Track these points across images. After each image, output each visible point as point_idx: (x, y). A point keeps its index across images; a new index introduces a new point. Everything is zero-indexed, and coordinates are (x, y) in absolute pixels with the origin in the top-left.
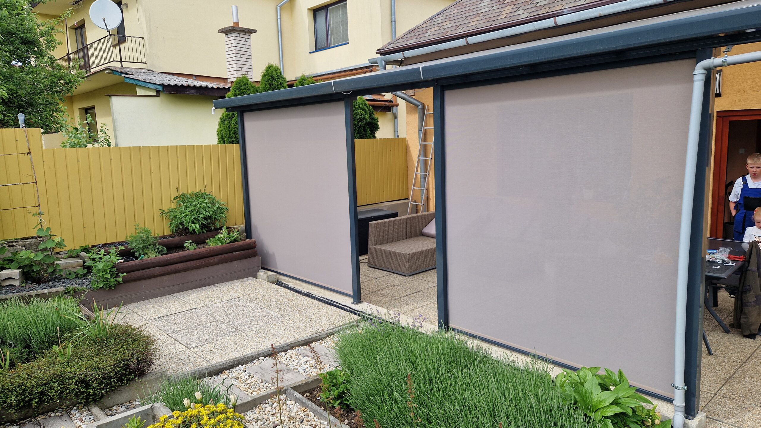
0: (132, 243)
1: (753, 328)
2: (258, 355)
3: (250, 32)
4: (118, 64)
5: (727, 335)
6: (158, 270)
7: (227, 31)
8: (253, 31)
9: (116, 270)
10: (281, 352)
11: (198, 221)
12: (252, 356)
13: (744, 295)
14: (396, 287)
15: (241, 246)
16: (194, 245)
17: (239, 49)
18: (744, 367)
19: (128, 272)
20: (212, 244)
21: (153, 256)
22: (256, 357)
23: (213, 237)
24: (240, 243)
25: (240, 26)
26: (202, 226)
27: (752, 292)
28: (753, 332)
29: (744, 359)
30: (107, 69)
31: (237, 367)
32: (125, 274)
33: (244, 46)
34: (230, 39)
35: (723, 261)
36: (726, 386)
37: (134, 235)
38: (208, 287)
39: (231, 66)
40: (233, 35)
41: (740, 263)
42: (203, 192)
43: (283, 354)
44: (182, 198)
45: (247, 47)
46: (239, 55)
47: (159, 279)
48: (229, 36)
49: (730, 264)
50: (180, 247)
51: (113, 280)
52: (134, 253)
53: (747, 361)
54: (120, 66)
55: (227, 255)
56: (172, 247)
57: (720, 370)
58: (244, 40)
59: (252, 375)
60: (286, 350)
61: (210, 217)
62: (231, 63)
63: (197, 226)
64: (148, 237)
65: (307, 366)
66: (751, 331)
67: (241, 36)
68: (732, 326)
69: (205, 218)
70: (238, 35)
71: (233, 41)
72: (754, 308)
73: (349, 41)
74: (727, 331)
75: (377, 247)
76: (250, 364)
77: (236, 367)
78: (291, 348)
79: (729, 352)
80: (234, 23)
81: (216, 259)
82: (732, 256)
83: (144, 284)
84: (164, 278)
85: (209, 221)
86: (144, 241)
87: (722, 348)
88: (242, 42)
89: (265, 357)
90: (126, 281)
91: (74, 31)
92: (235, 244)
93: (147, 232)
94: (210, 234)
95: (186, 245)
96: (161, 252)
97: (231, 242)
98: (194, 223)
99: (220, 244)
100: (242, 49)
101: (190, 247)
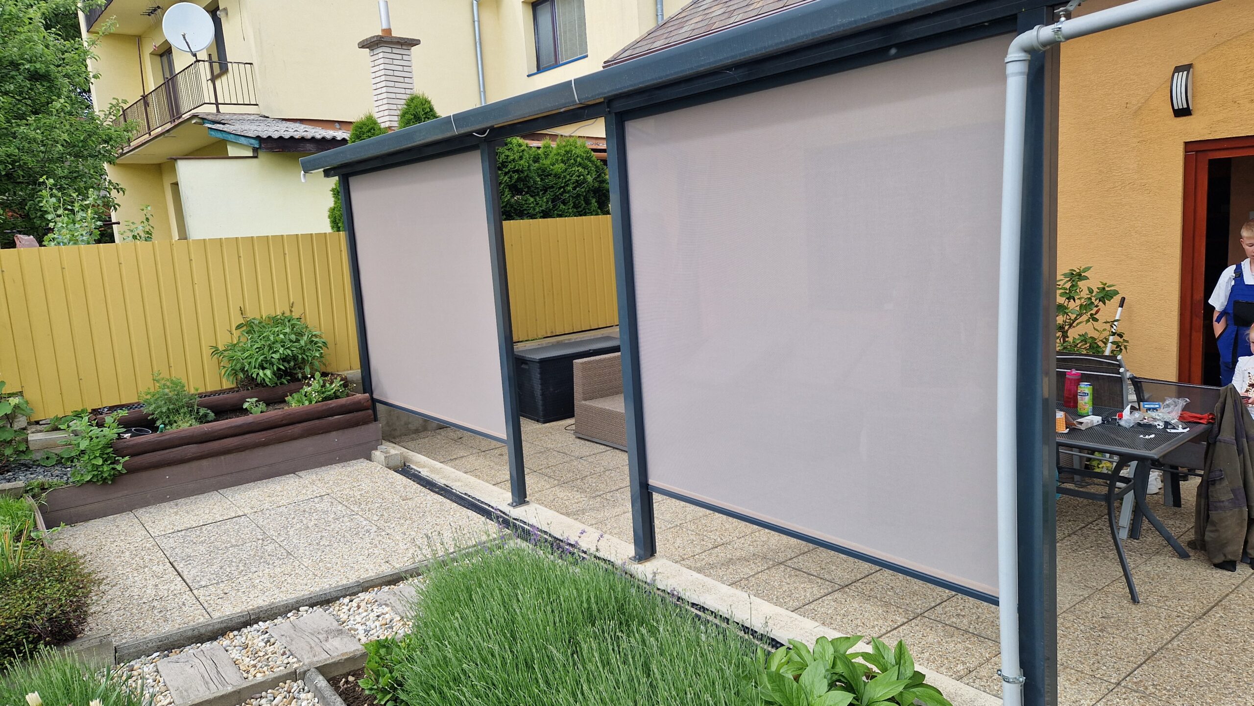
0: (150, 404)
1: (1230, 549)
2: (297, 602)
3: (410, 43)
4: (212, 109)
5: (1184, 563)
6: (193, 449)
7: (371, 44)
8: (414, 43)
9: (114, 449)
10: (344, 596)
11: (272, 364)
12: (286, 606)
13: (1211, 489)
14: (607, 473)
15: (342, 406)
16: (262, 406)
17: (391, 73)
18: (1195, 629)
19: (132, 455)
20: (295, 404)
21: (185, 425)
22: (295, 607)
23: (297, 391)
24: (343, 401)
25: (394, 34)
26: (279, 374)
27: (1226, 483)
28: (1230, 557)
29: (1199, 611)
30: (194, 116)
31: (255, 626)
32: (127, 458)
33: (400, 68)
34: (376, 57)
35: (1167, 424)
36: (1145, 667)
37: (152, 390)
38: (283, 478)
39: (380, 103)
40: (380, 50)
41: (1200, 428)
42: (288, 314)
43: (346, 600)
44: (249, 327)
45: (406, 69)
46: (392, 84)
47: (195, 465)
48: (376, 52)
49: (1180, 430)
50: (238, 409)
51: (105, 468)
52: (154, 421)
53: (1204, 615)
54: (215, 111)
55: (317, 422)
56: (223, 410)
57: (1146, 633)
58: (399, 57)
59: (272, 640)
60: (355, 594)
61: (295, 358)
62: (380, 97)
63: (268, 372)
64: (178, 395)
65: (377, 623)
66: (1225, 555)
67: (395, 51)
68: (1192, 544)
69: (284, 359)
70: (389, 50)
71: (382, 61)
72: (1229, 513)
73: (589, 53)
74: (1183, 556)
75: (587, 403)
76: (279, 620)
77: (251, 625)
78: (365, 589)
79: (1174, 597)
80: (383, 30)
81: (297, 428)
82: (1188, 414)
83: (167, 474)
84: (205, 463)
85: (292, 364)
86: (170, 400)
87: (1165, 589)
88: (396, 62)
89: (312, 606)
90: (131, 470)
91: (159, 58)
92: (333, 403)
93: (176, 385)
94: (293, 386)
95: (246, 406)
96: (202, 419)
97: (325, 399)
98: (263, 368)
99: (307, 403)
100: (396, 73)
101: (254, 410)
